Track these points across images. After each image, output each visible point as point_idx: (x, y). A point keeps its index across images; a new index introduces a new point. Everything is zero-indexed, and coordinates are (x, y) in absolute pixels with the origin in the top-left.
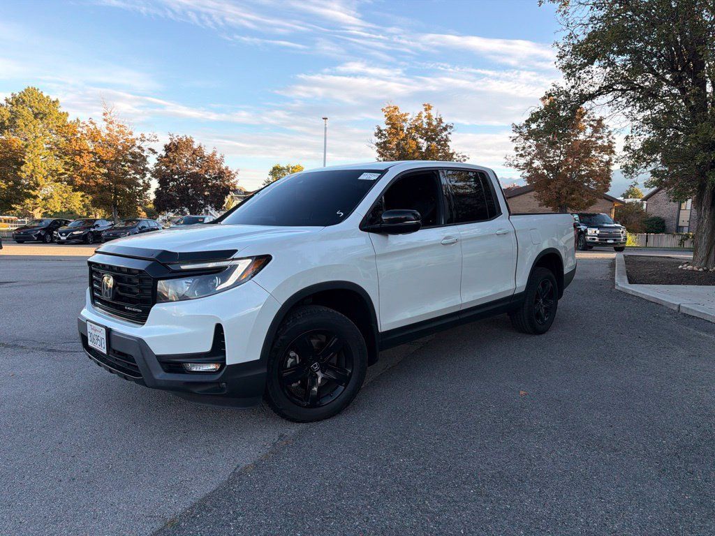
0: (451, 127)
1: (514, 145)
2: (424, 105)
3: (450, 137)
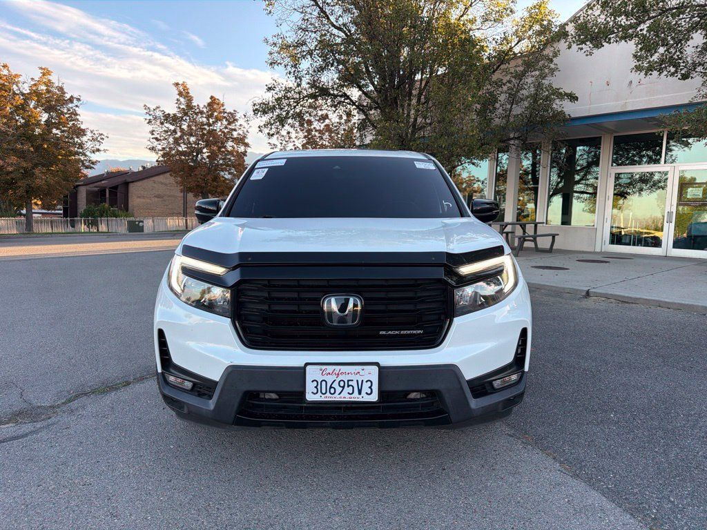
0: (79, 100)
1: (150, 128)
2: (41, 68)
3: (78, 111)
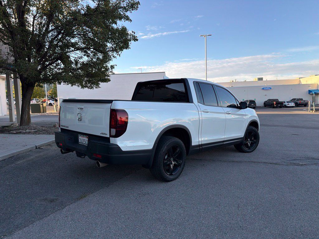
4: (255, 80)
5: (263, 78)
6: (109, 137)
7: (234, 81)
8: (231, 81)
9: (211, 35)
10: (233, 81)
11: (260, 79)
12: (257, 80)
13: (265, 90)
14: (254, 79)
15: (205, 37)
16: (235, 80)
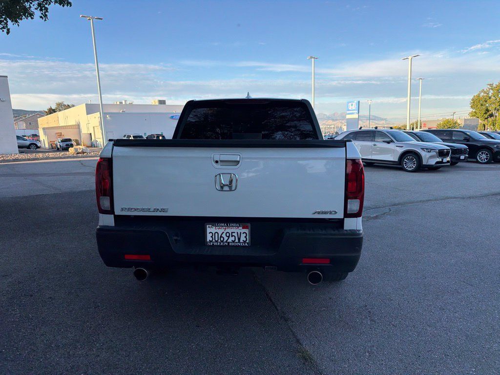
4: (154, 104)
5: (166, 101)
6: (342, 217)
7: (124, 103)
8: (118, 103)
9: (102, 19)
10: (121, 103)
11: (162, 102)
12: (157, 104)
13: (174, 119)
14: (153, 102)
15: (90, 19)
16: (125, 101)
